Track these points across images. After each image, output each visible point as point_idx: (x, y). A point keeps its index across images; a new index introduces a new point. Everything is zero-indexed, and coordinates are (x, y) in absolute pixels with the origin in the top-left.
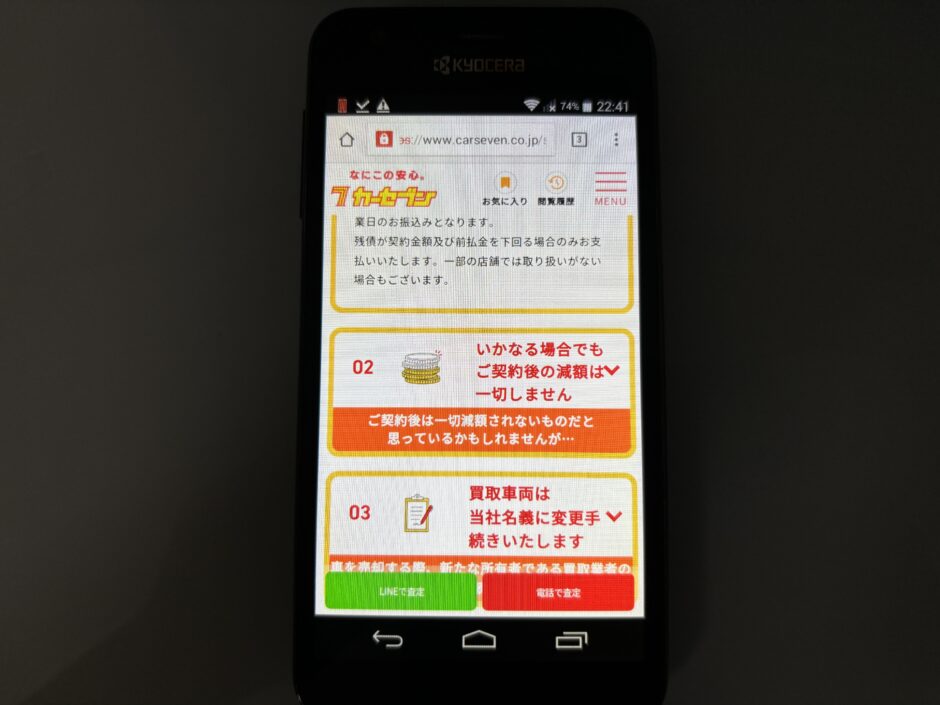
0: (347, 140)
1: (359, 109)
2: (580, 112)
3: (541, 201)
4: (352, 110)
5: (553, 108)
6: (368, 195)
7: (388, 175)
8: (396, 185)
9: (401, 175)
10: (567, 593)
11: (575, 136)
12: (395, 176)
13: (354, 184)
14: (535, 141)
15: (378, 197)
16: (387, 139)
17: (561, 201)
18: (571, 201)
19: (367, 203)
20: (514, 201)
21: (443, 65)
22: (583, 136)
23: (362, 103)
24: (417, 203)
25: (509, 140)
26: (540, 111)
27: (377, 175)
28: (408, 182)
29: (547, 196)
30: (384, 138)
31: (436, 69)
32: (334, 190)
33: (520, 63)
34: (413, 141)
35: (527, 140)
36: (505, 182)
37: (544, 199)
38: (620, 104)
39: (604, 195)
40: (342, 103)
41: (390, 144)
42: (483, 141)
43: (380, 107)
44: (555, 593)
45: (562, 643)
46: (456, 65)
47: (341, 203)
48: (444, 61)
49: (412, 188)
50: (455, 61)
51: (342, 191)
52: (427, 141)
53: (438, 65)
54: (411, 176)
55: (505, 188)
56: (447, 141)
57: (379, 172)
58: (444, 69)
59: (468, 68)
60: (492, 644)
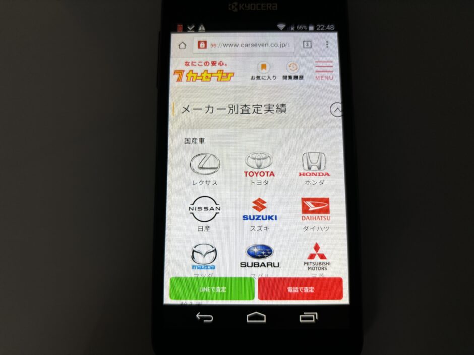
0: (182, 46)
1: (189, 30)
2: (307, 30)
3: (285, 77)
4: (185, 30)
5: (293, 28)
6: (195, 75)
7: (206, 64)
8: (211, 69)
9: (214, 64)
10: (306, 289)
11: (305, 43)
12: (211, 64)
13: (187, 69)
14: (284, 45)
15: (201, 76)
16: (204, 45)
17: (296, 77)
18: (302, 77)
19: (194, 79)
20: (269, 77)
21: (234, 7)
22: (309, 43)
23: (190, 27)
24: (222, 79)
25: (270, 45)
26: (286, 30)
27: (200, 64)
28: (218, 68)
29: (288, 74)
30: (203, 45)
31: (230, 9)
32: (175, 72)
33: (275, 5)
34: (217, 46)
35: (279, 45)
36: (264, 67)
37: (286, 76)
38: (329, 26)
39: (320, 74)
40: (180, 27)
41: (206, 47)
42: (255, 45)
43: (200, 29)
44: (299, 289)
45: (303, 319)
46: (241, 6)
47: (179, 80)
48: (235, 5)
49: (221, 71)
50: (240, 5)
51: (180, 73)
52: (225, 45)
53: (231, 6)
54: (220, 64)
55: (264, 70)
56: (236, 45)
57: (201, 62)
58: (234, 9)
59: (247, 8)
60: (264, 320)
